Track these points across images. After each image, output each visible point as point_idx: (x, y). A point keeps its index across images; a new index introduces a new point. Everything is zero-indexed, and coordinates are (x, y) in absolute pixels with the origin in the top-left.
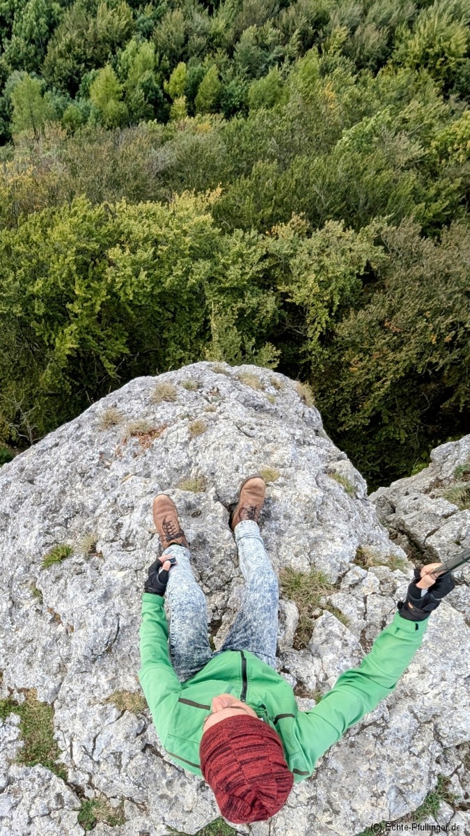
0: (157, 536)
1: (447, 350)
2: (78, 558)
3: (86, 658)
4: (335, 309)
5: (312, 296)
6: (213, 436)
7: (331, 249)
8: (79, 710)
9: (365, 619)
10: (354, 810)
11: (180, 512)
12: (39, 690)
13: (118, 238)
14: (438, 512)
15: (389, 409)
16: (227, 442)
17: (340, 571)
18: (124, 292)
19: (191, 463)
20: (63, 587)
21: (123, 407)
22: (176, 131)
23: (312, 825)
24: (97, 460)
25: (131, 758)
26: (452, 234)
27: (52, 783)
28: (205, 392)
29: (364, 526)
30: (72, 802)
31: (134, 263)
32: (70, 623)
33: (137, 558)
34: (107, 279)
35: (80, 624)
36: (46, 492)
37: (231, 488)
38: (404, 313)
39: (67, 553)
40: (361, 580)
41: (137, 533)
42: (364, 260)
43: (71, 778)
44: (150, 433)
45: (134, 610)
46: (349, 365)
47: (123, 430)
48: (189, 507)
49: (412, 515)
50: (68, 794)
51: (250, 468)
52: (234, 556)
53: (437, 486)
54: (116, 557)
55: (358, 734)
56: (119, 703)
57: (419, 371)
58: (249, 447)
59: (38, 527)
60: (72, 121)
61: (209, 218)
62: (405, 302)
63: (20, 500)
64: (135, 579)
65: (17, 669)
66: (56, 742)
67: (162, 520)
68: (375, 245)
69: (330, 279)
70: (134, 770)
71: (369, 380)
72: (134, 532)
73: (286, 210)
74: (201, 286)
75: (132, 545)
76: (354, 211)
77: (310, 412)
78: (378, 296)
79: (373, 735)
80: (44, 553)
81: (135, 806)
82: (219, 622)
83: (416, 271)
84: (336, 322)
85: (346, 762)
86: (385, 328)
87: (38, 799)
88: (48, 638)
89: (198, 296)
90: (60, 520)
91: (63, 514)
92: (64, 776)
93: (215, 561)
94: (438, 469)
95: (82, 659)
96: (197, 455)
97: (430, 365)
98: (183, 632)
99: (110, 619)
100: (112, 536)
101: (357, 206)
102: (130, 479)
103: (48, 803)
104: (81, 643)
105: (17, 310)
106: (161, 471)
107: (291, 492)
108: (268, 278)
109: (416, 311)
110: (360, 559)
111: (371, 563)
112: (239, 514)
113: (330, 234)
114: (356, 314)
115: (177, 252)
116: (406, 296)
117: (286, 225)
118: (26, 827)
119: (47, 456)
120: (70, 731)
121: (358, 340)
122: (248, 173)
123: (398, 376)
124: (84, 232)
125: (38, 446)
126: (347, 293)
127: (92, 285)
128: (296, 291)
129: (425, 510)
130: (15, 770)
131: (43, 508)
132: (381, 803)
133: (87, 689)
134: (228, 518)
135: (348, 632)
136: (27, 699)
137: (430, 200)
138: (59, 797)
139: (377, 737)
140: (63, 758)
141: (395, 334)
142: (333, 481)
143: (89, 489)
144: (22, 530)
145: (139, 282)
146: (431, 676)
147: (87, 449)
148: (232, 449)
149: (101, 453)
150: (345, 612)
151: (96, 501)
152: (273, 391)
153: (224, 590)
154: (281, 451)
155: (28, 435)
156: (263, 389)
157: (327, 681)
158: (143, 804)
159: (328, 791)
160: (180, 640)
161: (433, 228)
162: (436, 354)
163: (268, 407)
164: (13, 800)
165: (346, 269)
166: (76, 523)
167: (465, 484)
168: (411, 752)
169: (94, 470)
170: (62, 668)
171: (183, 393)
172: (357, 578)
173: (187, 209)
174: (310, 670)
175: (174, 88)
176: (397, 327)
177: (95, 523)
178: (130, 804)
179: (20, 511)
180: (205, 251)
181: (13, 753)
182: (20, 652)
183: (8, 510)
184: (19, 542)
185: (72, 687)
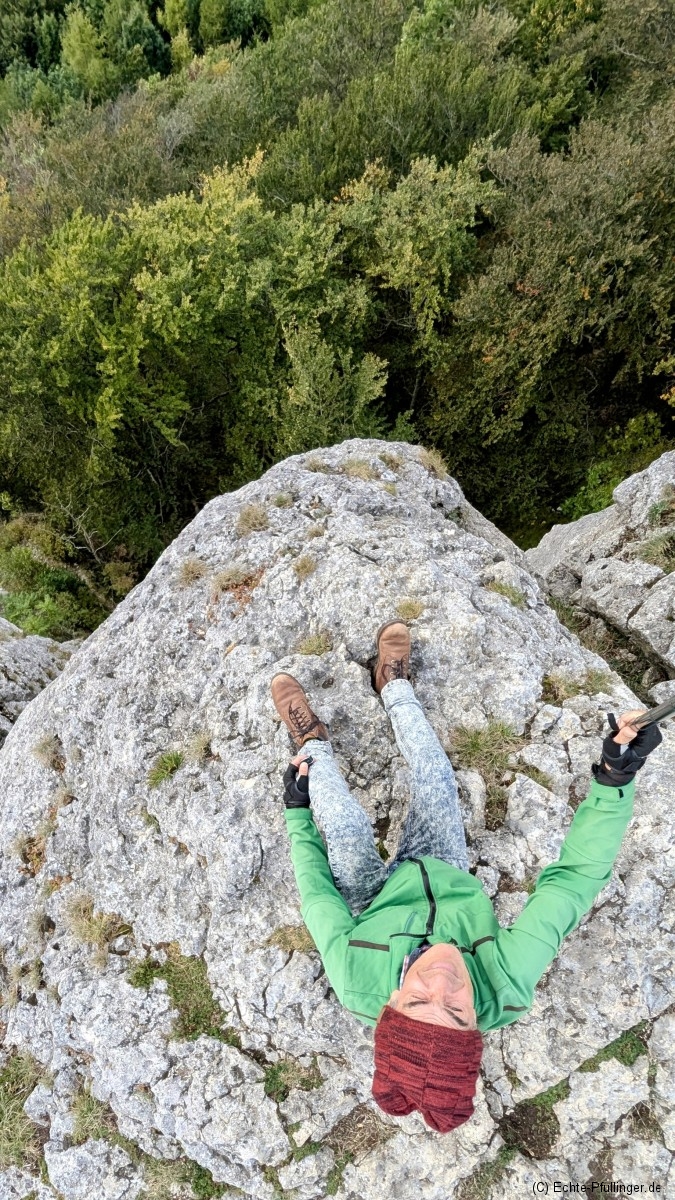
0: (283, 724)
1: (606, 303)
2: (190, 768)
3: (230, 895)
4: (446, 283)
5: (413, 272)
6: (327, 574)
7: (426, 202)
8: (237, 961)
9: (570, 771)
10: (603, 1015)
11: (306, 686)
12: (182, 942)
13: (141, 258)
14: (637, 582)
15: (544, 401)
16: (347, 579)
17: (526, 716)
18: (167, 329)
19: (306, 614)
20: (182, 810)
21: (203, 549)
22: (185, 84)
23: (554, 1041)
24: (187, 632)
25: (314, 1008)
26: (583, 137)
27: (223, 1054)
28: (303, 503)
29: (546, 643)
30: (253, 1073)
31: (171, 287)
32: (201, 853)
33: (266, 758)
34: (141, 318)
35: (214, 855)
36: (133, 686)
37: (365, 639)
38: (539, 266)
39: (175, 764)
40: (556, 722)
41: (258, 724)
42: (472, 205)
43: (245, 1044)
44: (246, 583)
45: (276, 827)
46: (479, 354)
47: (210, 584)
48: (317, 676)
49: (604, 591)
50: (246, 1065)
51: (384, 606)
52: (387, 729)
53: (629, 539)
54: (238, 762)
55: (590, 920)
56: (284, 942)
57: (575, 341)
58: (376, 578)
59: (133, 735)
60: (44, 103)
61: (253, 201)
62: (539, 251)
63: (103, 702)
64: (270, 786)
65: (148, 920)
66: (217, 1002)
67: (287, 708)
68: (483, 180)
69: (432, 244)
70: (321, 1023)
71: (511, 368)
72: (255, 724)
73: (356, 160)
74: (264, 295)
75: (256, 739)
76: (445, 137)
77: (444, 487)
78: (500, 251)
79: (610, 918)
80: (148, 768)
81: (331, 1060)
82: (387, 820)
83: (545, 205)
84: (452, 301)
85: (581, 959)
86: (518, 292)
87: (211, 1077)
88: (178, 876)
89: (263, 310)
90: (158, 719)
91: (160, 711)
92: (236, 1043)
93: (365, 742)
94: (627, 513)
95: (225, 897)
96: (312, 603)
97: (587, 329)
98: (345, 861)
99: (249, 843)
100: (228, 732)
101: (447, 131)
102: (233, 652)
103: (225, 1081)
104: (219, 880)
105: (36, 385)
106: (272, 633)
107: (443, 629)
108: (351, 261)
109: (555, 259)
110: (550, 693)
111: (565, 694)
112: (383, 673)
113: (421, 179)
114: (476, 283)
115: (223, 257)
116: (537, 242)
117: (359, 181)
118: (204, 1113)
119: (122, 637)
120: (232, 987)
121: (486, 318)
122: (294, 121)
123: (549, 355)
124: (95, 261)
125: (108, 624)
126: (459, 256)
127: (123, 330)
128: (391, 270)
129: (620, 583)
130: (175, 1048)
131: (134, 708)
132: (636, 1000)
133: (241, 933)
134: (370, 678)
135: (552, 796)
136: (169, 956)
137: (546, 95)
138: (236, 1070)
139: (614, 919)
140: (230, 1021)
141: (534, 298)
142: (494, 595)
143: (184, 672)
144: (114, 742)
145: (183, 312)
146: (670, 827)
147: (171, 618)
148: (355, 587)
149: (190, 621)
150: (543, 769)
151: (197, 686)
152: (390, 476)
153: (384, 777)
154: (419, 573)
155: (88, 545)
156: (378, 477)
157: (539, 864)
158: (340, 1056)
159: (567, 998)
160: (345, 871)
161: (555, 136)
162: (593, 313)
163: (389, 507)
164: (181, 1084)
165: (451, 226)
166: (178, 719)
167: (665, 530)
168: (661, 929)
169: (186, 646)
170: (203, 909)
171: (276, 515)
172: (550, 721)
173: (226, 196)
174: (512, 855)
175: (173, 18)
176: (534, 288)
177: (203, 716)
178: (325, 1059)
179: (106, 717)
180: (260, 247)
181: (167, 1025)
182: (147, 898)
183: (91, 718)
184: (113, 757)
185: (221, 934)
